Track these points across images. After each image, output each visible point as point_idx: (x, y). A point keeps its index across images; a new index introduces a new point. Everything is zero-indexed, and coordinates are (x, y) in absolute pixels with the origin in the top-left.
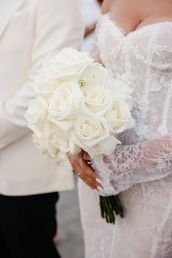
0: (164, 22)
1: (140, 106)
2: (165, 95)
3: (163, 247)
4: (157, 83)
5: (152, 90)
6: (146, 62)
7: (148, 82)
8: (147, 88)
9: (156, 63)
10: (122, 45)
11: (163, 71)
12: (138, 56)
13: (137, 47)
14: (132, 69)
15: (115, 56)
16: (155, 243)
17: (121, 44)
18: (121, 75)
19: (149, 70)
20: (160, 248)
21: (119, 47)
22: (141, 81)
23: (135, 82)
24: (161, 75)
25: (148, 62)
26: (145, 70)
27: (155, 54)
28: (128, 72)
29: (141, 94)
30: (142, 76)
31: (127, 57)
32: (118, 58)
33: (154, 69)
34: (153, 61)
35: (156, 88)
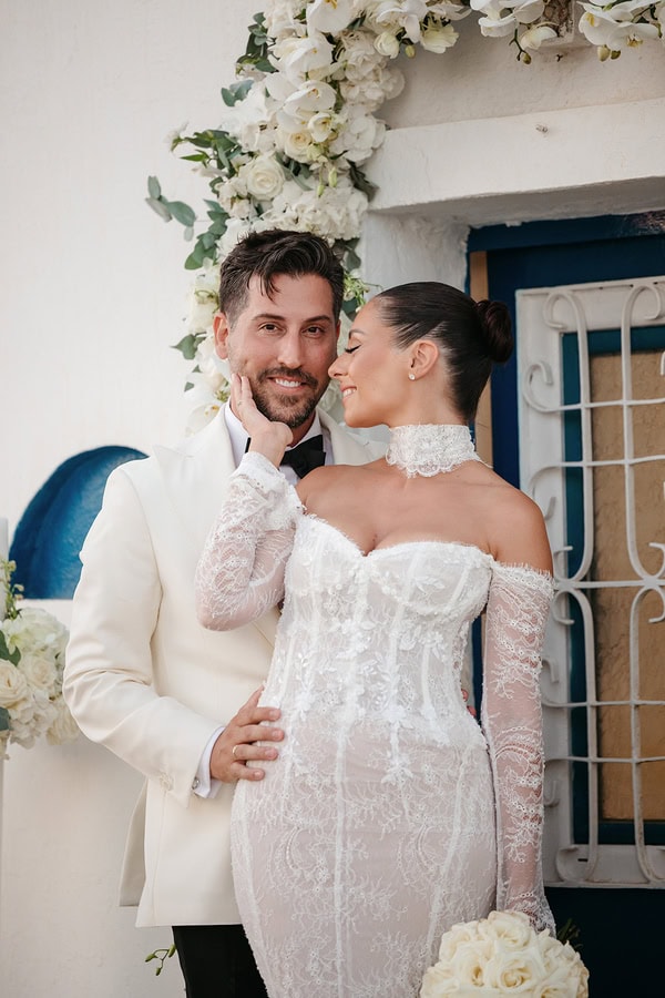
0: (432, 540)
1: (384, 674)
2: (420, 656)
3: (450, 905)
4: (409, 637)
5: (401, 647)
6: (399, 599)
7: (394, 634)
8: (393, 644)
9: (414, 603)
10: (359, 569)
11: (422, 617)
12: (386, 589)
13: (387, 574)
14: (368, 612)
15: (339, 587)
16: (437, 899)
17: (356, 567)
18: (342, 622)
19: (400, 612)
20: (445, 908)
21: (351, 573)
22: (383, 632)
23: (371, 632)
24: (417, 624)
25: (403, 601)
26: (392, 614)
27: (417, 589)
28: (358, 617)
29: (384, 654)
30: (385, 623)
31: (363, 590)
32: (343, 592)
33: (409, 612)
34: (411, 600)
35: (407, 645)
